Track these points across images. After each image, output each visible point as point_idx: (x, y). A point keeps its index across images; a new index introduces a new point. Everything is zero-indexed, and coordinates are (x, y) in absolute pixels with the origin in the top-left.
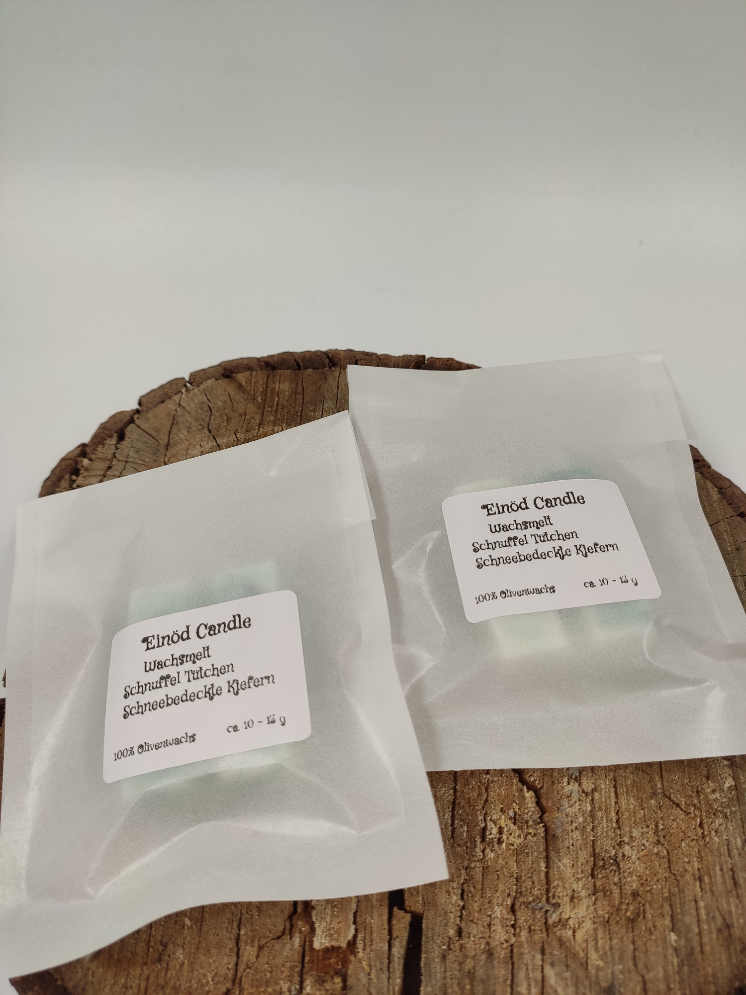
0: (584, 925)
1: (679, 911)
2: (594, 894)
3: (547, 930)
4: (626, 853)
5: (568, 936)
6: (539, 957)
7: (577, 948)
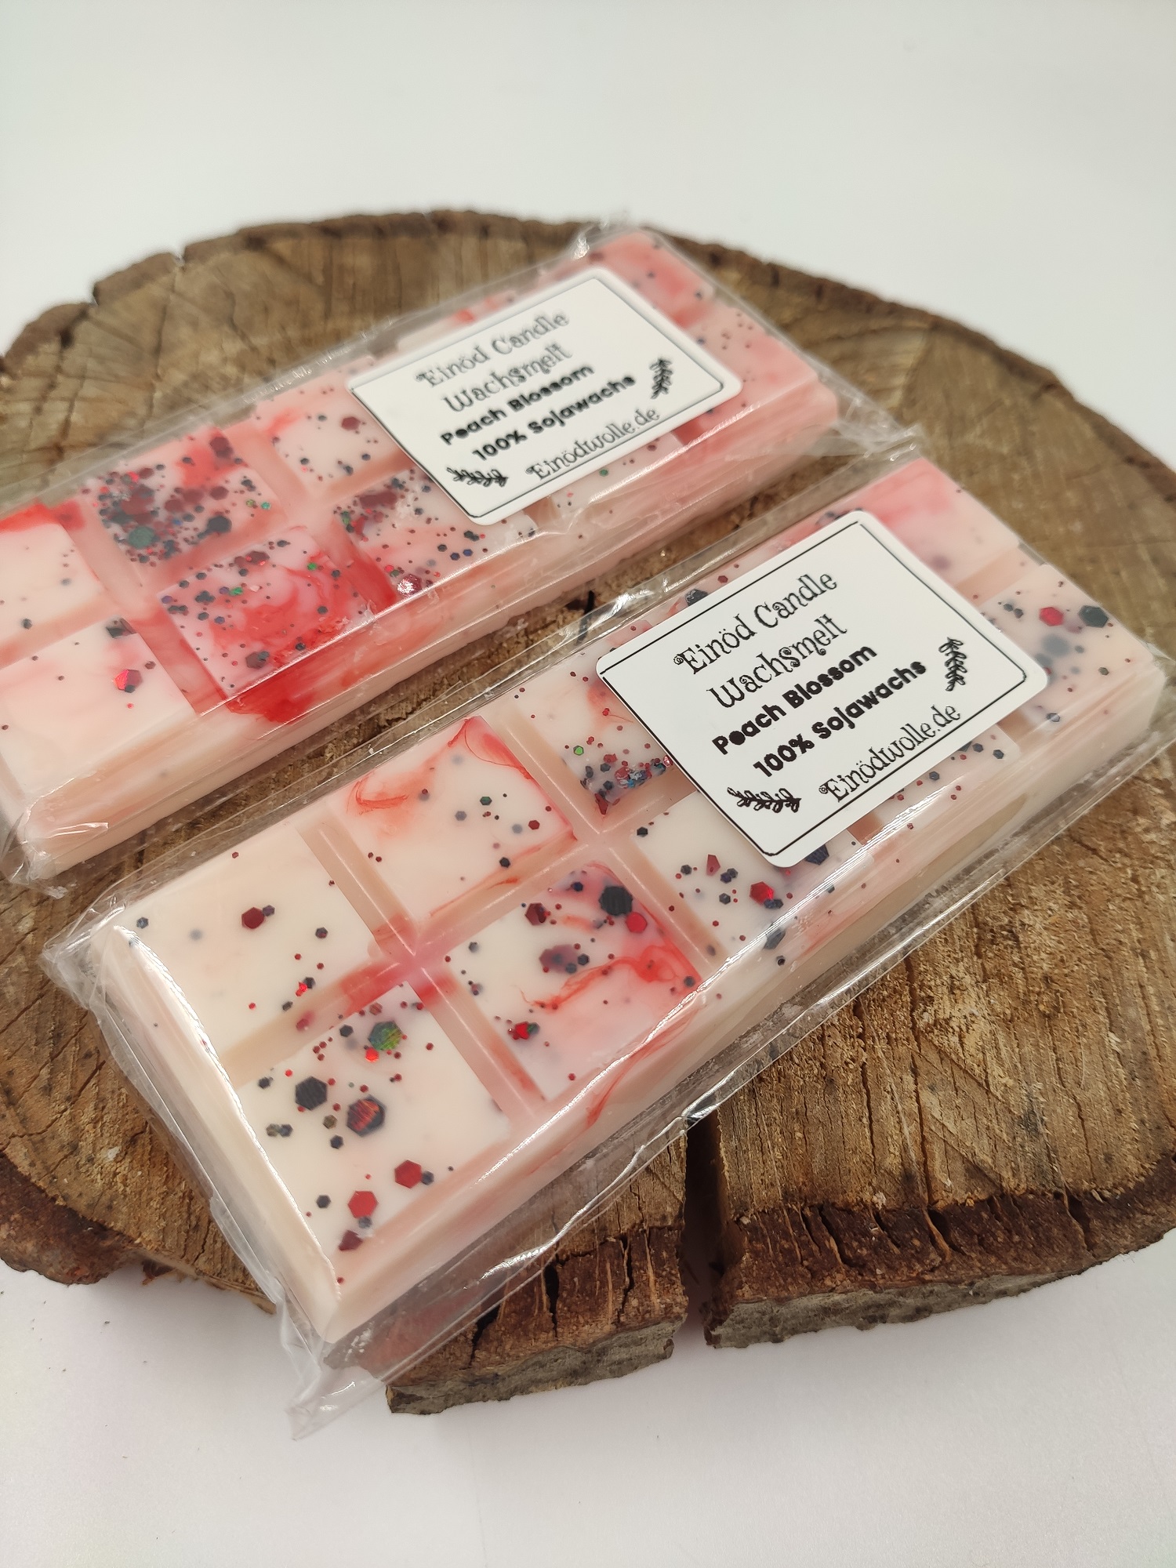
0: (974, 1026)
1: (1118, 1001)
2: (984, 981)
3: (917, 1039)
4: (1026, 921)
5: (952, 1044)
6: (909, 1078)
7: (969, 1061)
